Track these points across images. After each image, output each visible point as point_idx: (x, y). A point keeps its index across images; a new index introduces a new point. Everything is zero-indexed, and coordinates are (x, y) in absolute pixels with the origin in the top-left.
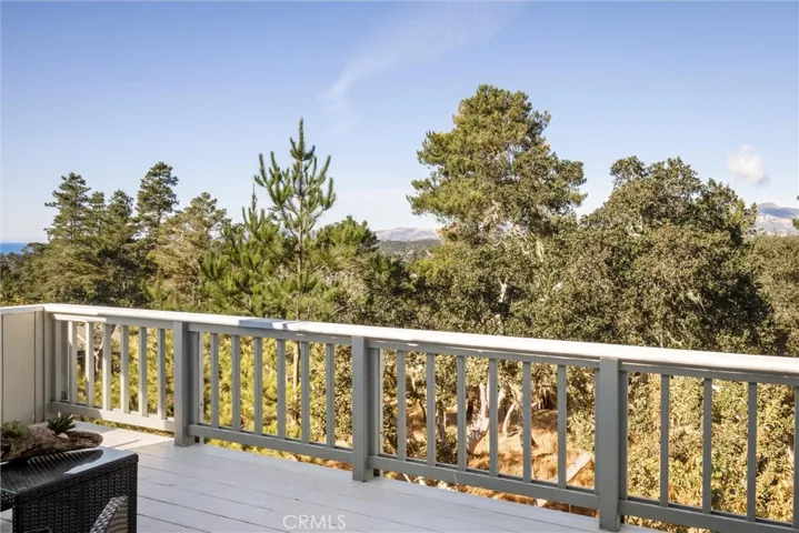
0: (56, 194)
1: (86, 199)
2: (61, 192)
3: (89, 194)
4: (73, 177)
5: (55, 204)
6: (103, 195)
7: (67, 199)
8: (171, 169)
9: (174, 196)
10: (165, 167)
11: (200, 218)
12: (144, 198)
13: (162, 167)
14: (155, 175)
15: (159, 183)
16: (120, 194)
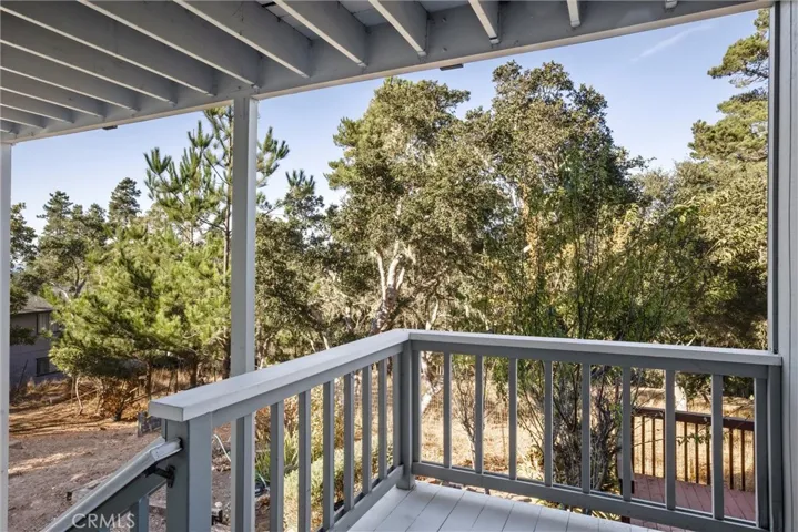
0: (46, 207)
1: (69, 212)
2: (49, 206)
3: (71, 208)
4: (59, 194)
5: (44, 216)
6: (81, 207)
7: (54, 211)
8: (135, 183)
9: (138, 206)
10: (131, 182)
11: (158, 220)
12: (114, 207)
13: (128, 181)
14: (123, 188)
15: (125, 195)
16: (95, 206)
